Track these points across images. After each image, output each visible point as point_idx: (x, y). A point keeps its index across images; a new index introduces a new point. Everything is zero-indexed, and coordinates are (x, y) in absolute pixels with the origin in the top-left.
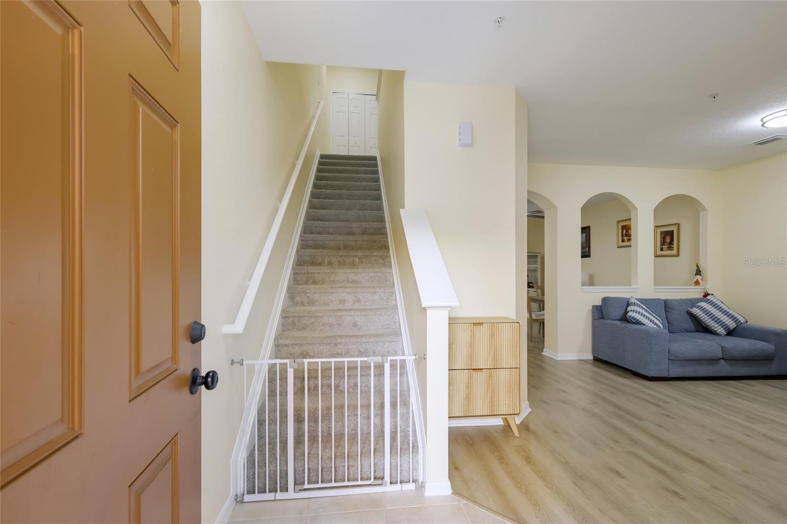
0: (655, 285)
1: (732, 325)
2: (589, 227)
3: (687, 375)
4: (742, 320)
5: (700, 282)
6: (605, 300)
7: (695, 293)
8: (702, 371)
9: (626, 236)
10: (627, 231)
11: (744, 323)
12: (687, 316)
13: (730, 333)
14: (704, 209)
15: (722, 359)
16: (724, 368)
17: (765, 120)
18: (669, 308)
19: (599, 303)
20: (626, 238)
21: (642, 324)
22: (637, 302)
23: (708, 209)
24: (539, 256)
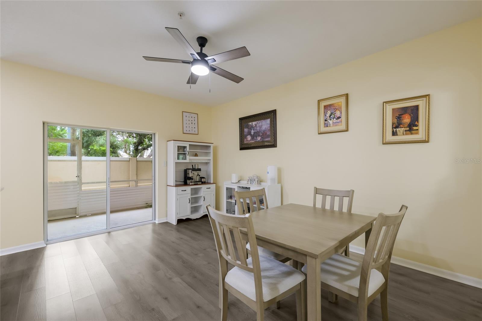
2: (275, 110)
24: (212, 148)
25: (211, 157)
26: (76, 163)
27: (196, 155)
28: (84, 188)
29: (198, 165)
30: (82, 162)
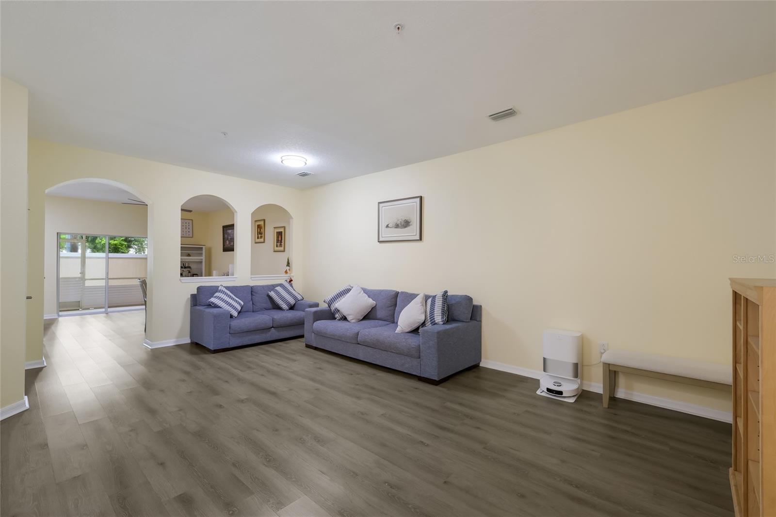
0: (251, 275)
1: (292, 302)
3: (245, 343)
4: (299, 297)
5: (288, 271)
6: (199, 289)
7: (282, 279)
8: (258, 338)
9: (260, 234)
10: (260, 230)
11: (301, 300)
12: (267, 298)
13: (292, 308)
14: (292, 218)
15: (273, 327)
16: (274, 334)
17: (283, 158)
18: (255, 292)
19: (195, 292)
20: (260, 236)
21: (219, 307)
22: (224, 289)
23: (293, 217)
24: (204, 249)
25: (203, 258)
26: (80, 260)
27: (189, 255)
28: (88, 283)
29: (189, 264)
30: (86, 260)
